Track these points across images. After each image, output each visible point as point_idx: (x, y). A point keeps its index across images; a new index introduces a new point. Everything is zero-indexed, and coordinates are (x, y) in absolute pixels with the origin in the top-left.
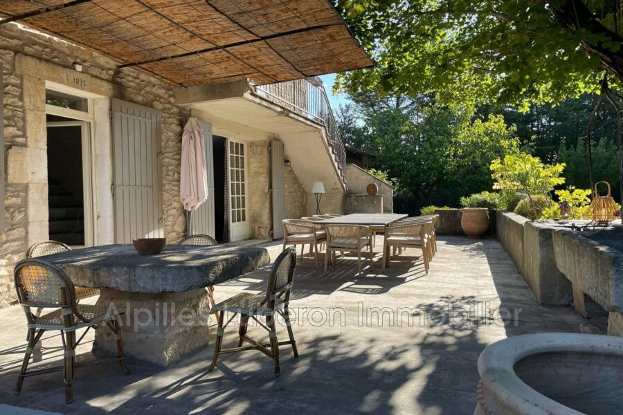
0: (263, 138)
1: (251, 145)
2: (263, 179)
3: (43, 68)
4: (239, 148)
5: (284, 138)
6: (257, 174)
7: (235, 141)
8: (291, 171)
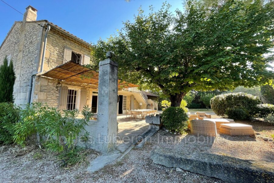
0: (130, 95)
1: (128, 96)
2: (130, 102)
3: (92, 89)
4: (126, 97)
5: (134, 95)
6: (129, 101)
7: (125, 96)
8: (136, 101)
